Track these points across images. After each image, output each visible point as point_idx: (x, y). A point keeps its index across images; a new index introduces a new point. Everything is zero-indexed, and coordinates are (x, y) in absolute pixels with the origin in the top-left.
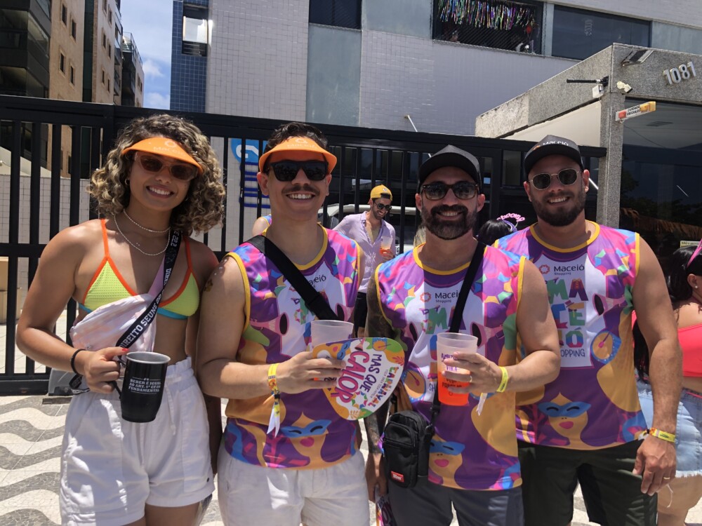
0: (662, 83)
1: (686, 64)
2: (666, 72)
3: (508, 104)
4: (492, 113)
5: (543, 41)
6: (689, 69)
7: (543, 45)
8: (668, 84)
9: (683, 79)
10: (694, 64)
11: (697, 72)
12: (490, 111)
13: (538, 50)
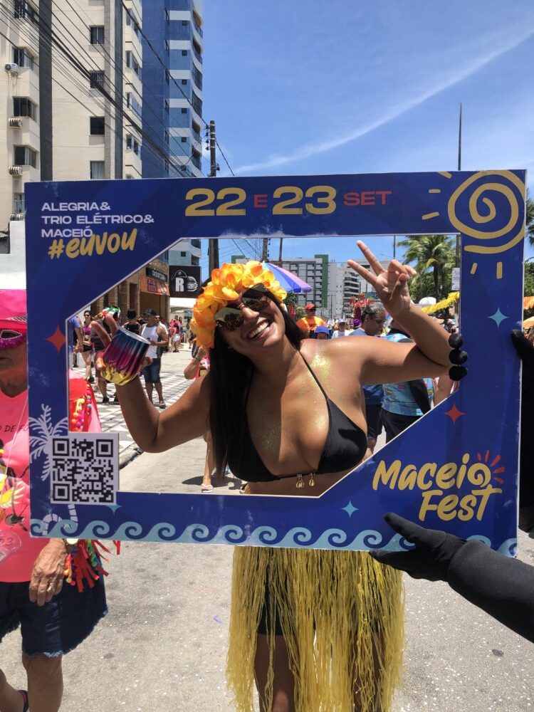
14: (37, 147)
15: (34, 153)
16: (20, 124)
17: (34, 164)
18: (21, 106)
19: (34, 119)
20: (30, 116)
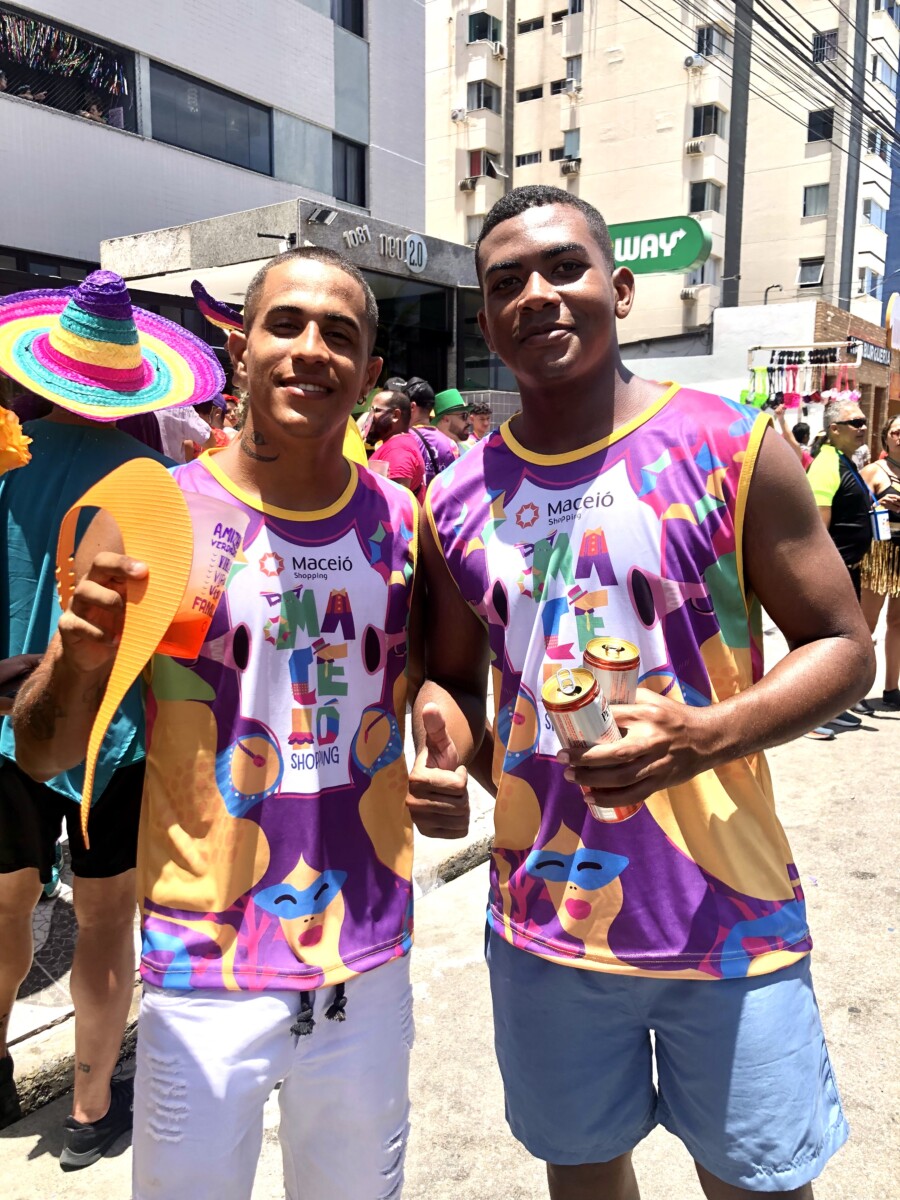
0: (342, 245)
1: (361, 226)
2: (345, 234)
3: (155, 234)
4: (129, 241)
5: (139, 115)
6: (364, 232)
7: (139, 121)
8: (347, 247)
9: (360, 243)
10: (369, 227)
11: (372, 236)
12: (125, 238)
13: (132, 126)
14: (723, 179)
15: (718, 188)
16: (701, 149)
17: (716, 208)
18: (704, 119)
19: (722, 136)
20: (715, 132)
